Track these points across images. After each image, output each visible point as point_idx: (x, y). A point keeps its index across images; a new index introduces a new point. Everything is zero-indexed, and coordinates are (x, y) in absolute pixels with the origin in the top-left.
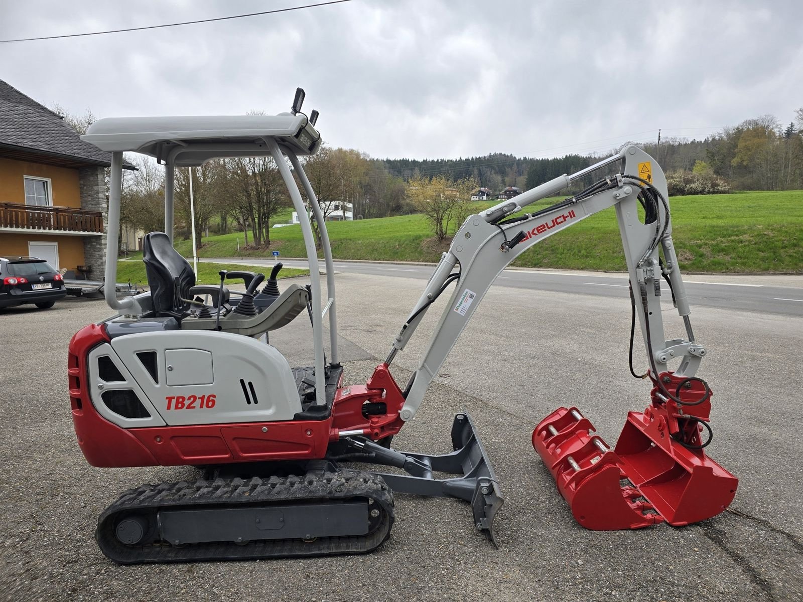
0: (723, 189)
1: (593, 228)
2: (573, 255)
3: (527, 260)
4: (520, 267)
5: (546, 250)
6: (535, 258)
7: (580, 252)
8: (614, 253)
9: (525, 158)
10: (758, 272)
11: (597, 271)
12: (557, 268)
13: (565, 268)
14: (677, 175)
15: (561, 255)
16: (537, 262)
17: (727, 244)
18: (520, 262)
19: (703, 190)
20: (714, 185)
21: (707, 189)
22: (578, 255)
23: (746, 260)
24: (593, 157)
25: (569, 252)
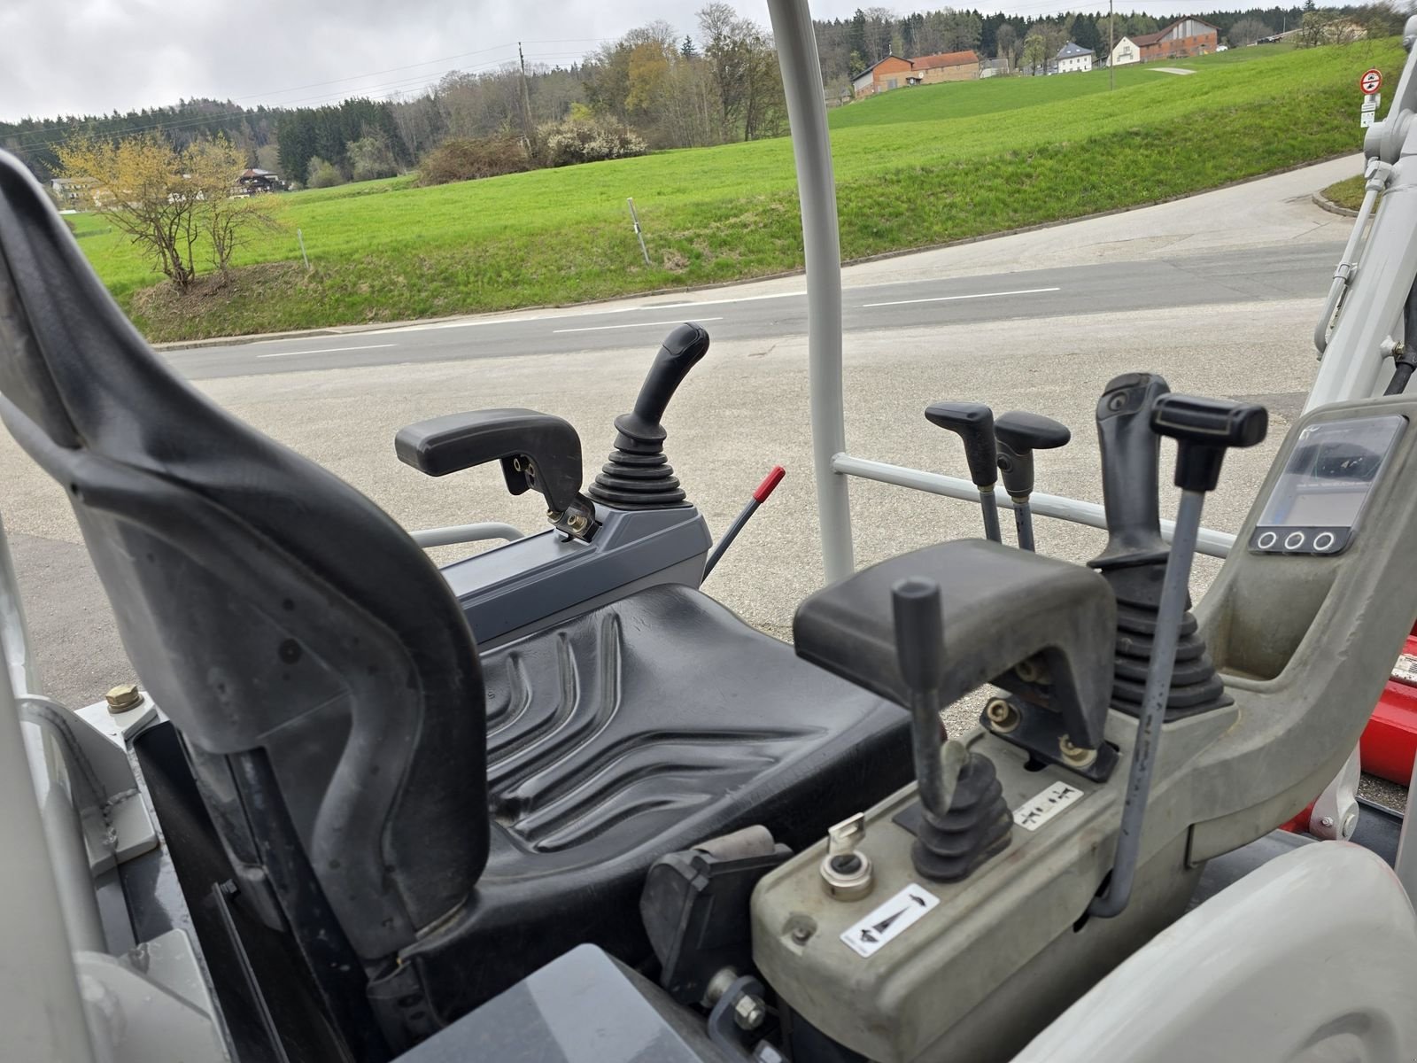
0: (638, 149)
1: (506, 227)
2: (488, 283)
3: (402, 305)
4: (390, 321)
5: (433, 280)
6: (416, 298)
7: (500, 276)
8: (559, 269)
9: (261, 109)
10: (783, 271)
11: (544, 308)
12: (467, 313)
13: (484, 311)
14: (564, 128)
15: (466, 285)
16: (422, 306)
17: (727, 232)
18: (387, 312)
19: (610, 151)
20: (624, 143)
21: (615, 150)
22: (498, 282)
23: (761, 256)
24: (395, 102)
25: (480, 277)
